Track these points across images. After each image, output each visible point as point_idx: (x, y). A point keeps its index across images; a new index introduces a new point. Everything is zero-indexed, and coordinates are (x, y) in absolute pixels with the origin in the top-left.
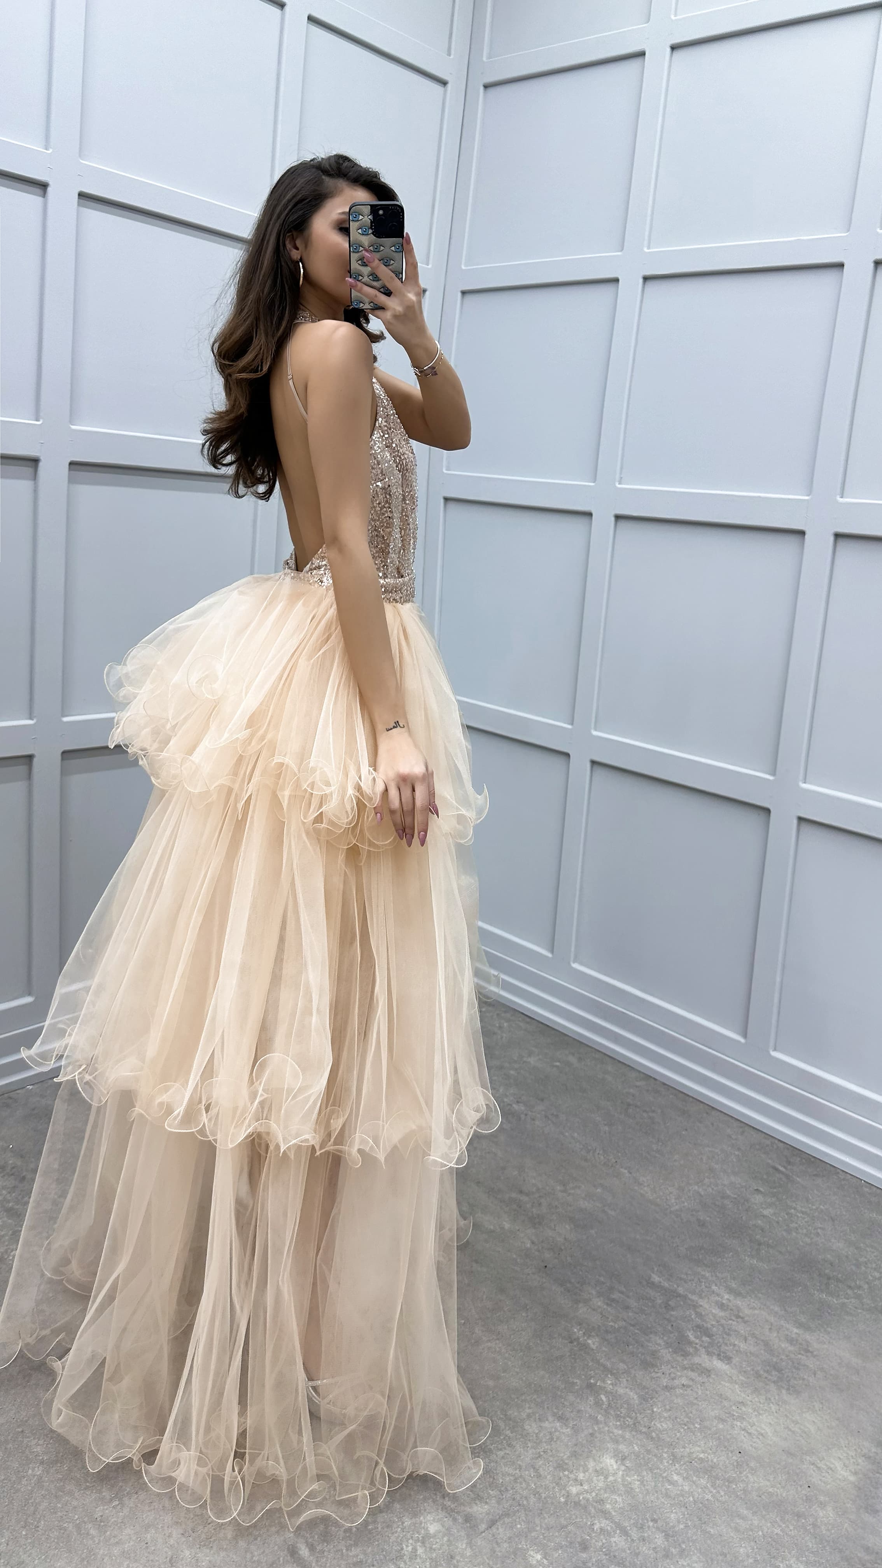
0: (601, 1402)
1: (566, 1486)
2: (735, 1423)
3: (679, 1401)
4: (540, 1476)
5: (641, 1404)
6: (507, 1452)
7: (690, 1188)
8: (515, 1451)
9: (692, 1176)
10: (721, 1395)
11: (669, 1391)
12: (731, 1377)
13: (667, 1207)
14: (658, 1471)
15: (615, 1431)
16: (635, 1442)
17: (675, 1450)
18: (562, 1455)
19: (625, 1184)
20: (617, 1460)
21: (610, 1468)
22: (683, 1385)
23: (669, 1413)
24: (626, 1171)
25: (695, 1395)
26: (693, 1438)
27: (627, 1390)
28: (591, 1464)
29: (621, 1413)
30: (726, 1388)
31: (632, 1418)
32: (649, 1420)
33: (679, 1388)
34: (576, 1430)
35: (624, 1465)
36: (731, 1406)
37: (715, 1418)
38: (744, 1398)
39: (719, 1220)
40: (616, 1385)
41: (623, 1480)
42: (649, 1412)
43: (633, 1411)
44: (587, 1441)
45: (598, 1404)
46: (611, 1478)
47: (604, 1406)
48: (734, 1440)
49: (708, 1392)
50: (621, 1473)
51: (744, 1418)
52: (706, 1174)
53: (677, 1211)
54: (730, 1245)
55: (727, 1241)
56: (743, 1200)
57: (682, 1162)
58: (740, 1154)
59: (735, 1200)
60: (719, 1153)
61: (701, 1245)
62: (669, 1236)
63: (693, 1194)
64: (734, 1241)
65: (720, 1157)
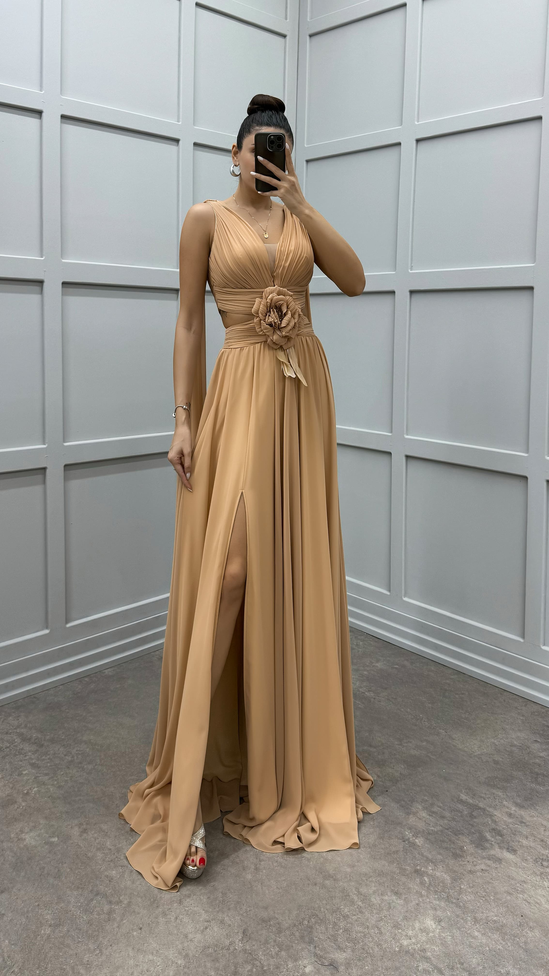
0: (424, 882)
1: (399, 939)
2: (518, 895)
3: (479, 880)
4: (382, 933)
5: (452, 883)
6: (359, 917)
7: (488, 741)
8: (365, 916)
9: (489, 733)
10: (509, 876)
11: (472, 874)
12: (516, 864)
13: (472, 752)
14: (464, 929)
15: (434, 902)
16: (448, 909)
17: (476, 915)
18: (397, 918)
19: (442, 739)
20: (435, 922)
21: (430, 927)
22: (482, 869)
23: (472, 889)
24: (443, 731)
25: (491, 876)
26: (489, 905)
27: (443, 873)
28: (417, 925)
29: (438, 889)
30: (513, 872)
31: (445, 893)
32: (458, 894)
33: (479, 872)
34: (406, 901)
35: (440, 925)
36: (516, 884)
37: (505, 892)
38: (525, 878)
39: (508, 760)
40: (434, 870)
41: (439, 936)
42: (457, 888)
43: (447, 888)
44: (414, 908)
45: (422, 883)
46: (431, 934)
47: (426, 885)
48: (518, 908)
49: (500, 874)
50: (438, 930)
51: (525, 892)
52: (500, 732)
53: (479, 755)
54: (517, 775)
55: (514, 773)
56: (526, 747)
57: (483, 725)
58: (524, 719)
59: (520, 748)
60: (509, 718)
61: (496, 776)
62: (473, 771)
63: (490, 744)
64: (519, 773)
65: (509, 721)
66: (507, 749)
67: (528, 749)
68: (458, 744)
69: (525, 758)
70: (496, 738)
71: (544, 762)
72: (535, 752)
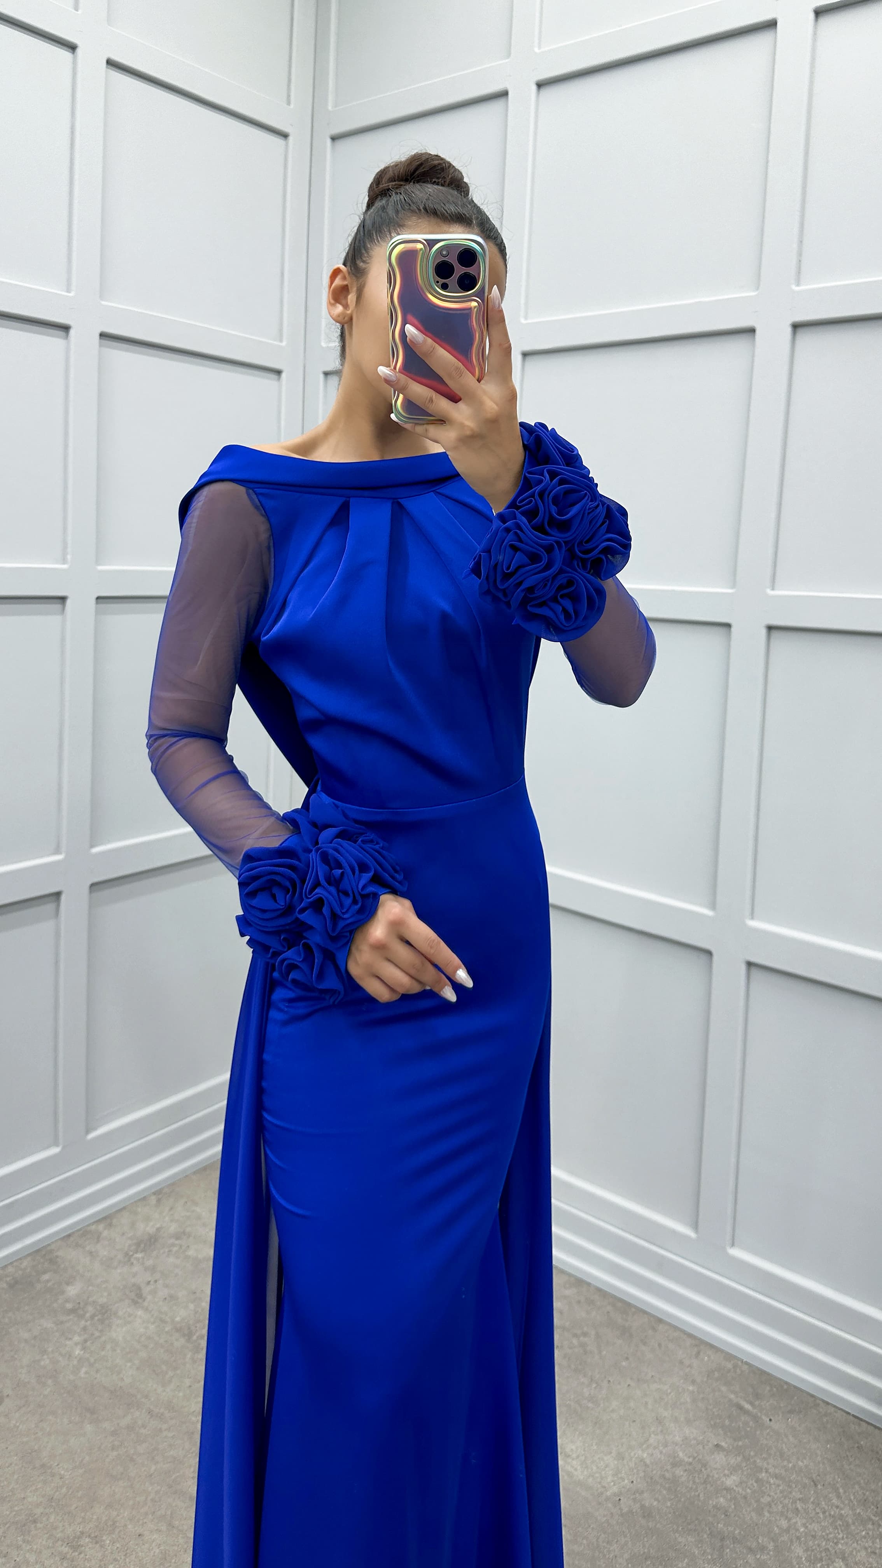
52: (653, 1429)
53: (615, 1495)
54: (685, 1545)
55: (680, 1539)
56: (700, 1466)
57: (622, 1412)
58: (696, 1390)
59: (690, 1467)
60: (669, 1391)
61: (646, 1550)
62: (603, 1542)
63: (636, 1464)
64: (690, 1539)
65: (670, 1397)
66: (667, 1475)
67: (703, 1470)
68: (576, 1470)
69: (699, 1495)
70: (644, 1446)
71: (734, 1504)
72: (716, 1476)
